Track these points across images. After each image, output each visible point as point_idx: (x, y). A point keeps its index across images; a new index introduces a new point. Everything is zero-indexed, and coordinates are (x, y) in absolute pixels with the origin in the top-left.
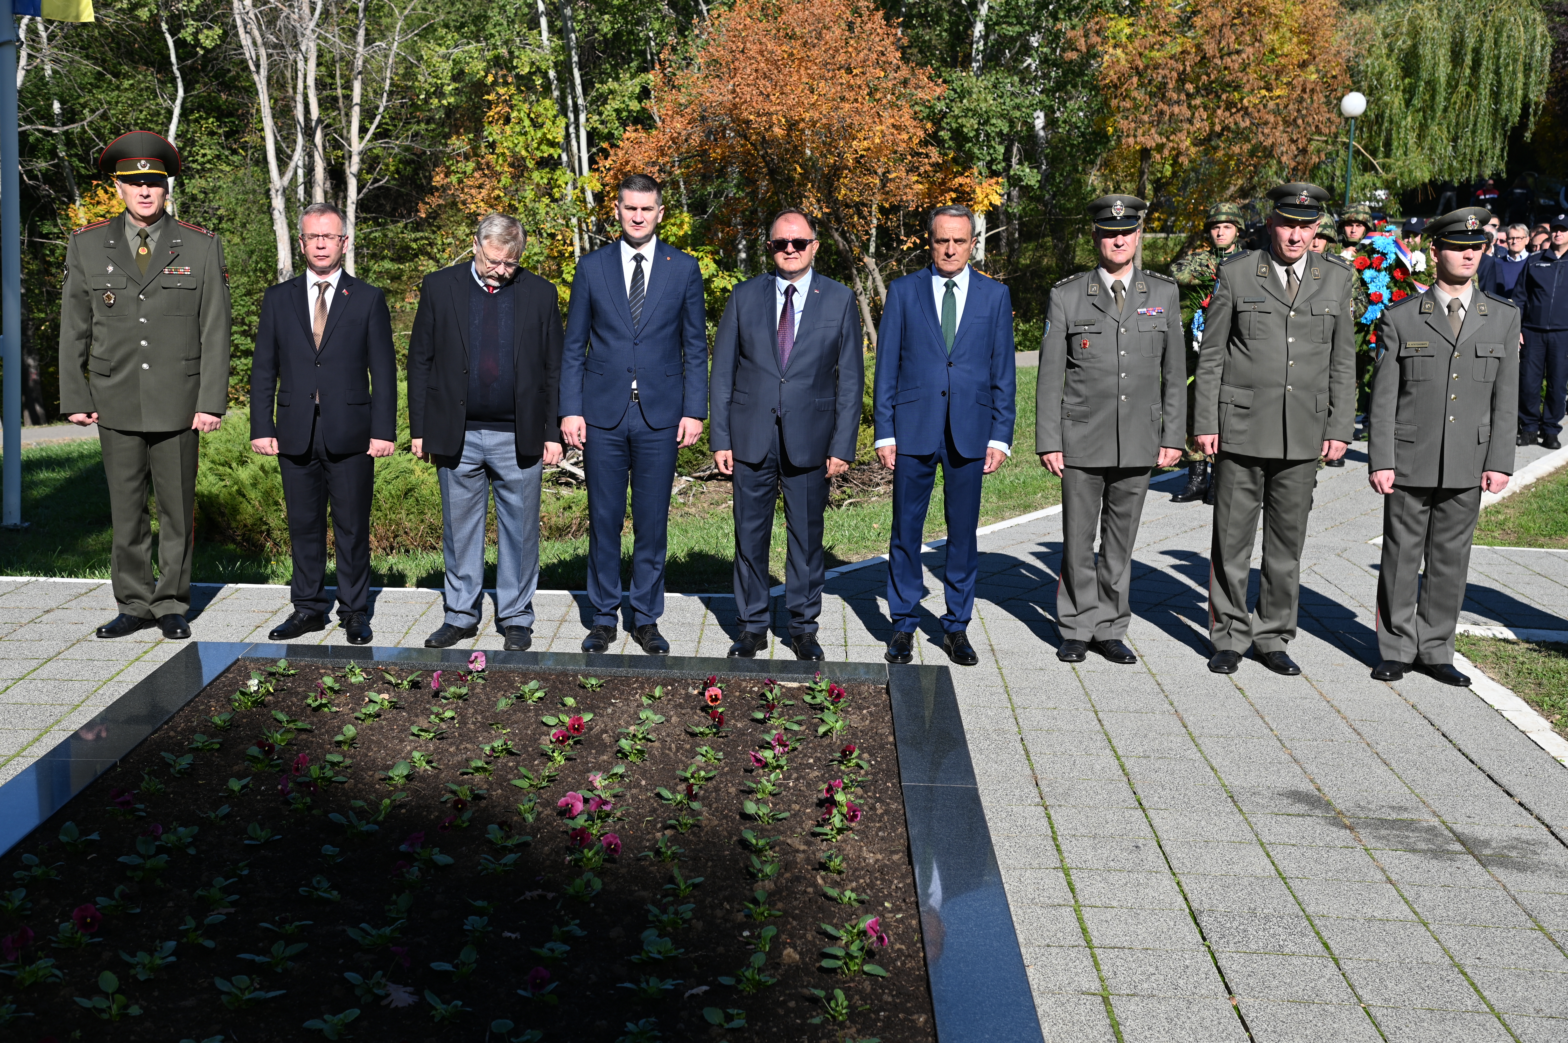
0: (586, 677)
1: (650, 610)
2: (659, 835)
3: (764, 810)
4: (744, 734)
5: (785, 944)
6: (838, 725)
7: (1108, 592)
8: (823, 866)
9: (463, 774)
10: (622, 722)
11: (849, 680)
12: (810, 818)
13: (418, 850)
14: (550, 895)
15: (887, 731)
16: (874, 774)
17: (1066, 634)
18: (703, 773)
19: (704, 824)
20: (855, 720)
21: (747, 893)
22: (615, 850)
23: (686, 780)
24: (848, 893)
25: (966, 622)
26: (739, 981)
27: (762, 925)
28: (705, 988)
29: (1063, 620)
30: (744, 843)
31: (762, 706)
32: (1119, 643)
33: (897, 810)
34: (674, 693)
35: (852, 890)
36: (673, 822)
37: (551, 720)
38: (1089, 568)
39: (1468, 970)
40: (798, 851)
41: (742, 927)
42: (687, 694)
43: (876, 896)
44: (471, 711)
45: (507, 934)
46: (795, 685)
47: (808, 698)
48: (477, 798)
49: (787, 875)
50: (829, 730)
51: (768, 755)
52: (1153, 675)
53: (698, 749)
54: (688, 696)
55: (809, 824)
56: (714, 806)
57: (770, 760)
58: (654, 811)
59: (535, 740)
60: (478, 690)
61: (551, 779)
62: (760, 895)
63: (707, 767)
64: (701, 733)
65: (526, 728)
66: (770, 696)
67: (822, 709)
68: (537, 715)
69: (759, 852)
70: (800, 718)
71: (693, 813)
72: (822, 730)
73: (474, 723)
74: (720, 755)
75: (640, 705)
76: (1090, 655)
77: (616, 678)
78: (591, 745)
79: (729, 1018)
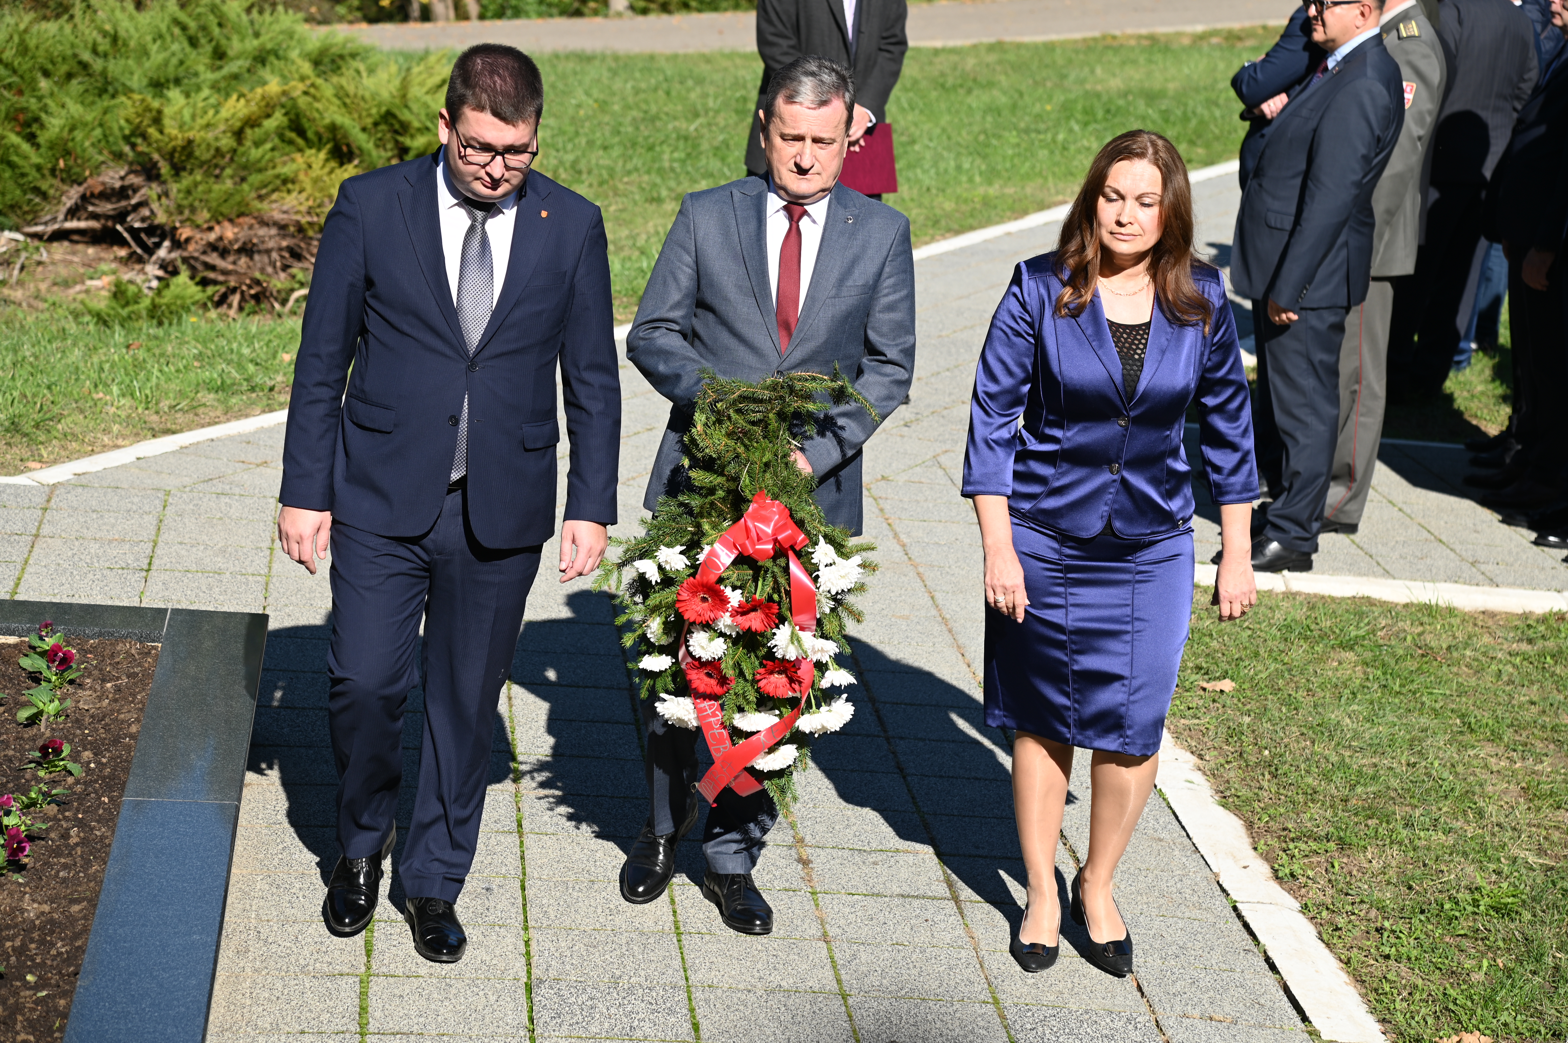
6: (52, 708)
16: (87, 784)
20: (86, 698)
33: (102, 839)
43: (19, 966)
46: (12, 640)
50: (37, 716)
72: (23, 714)
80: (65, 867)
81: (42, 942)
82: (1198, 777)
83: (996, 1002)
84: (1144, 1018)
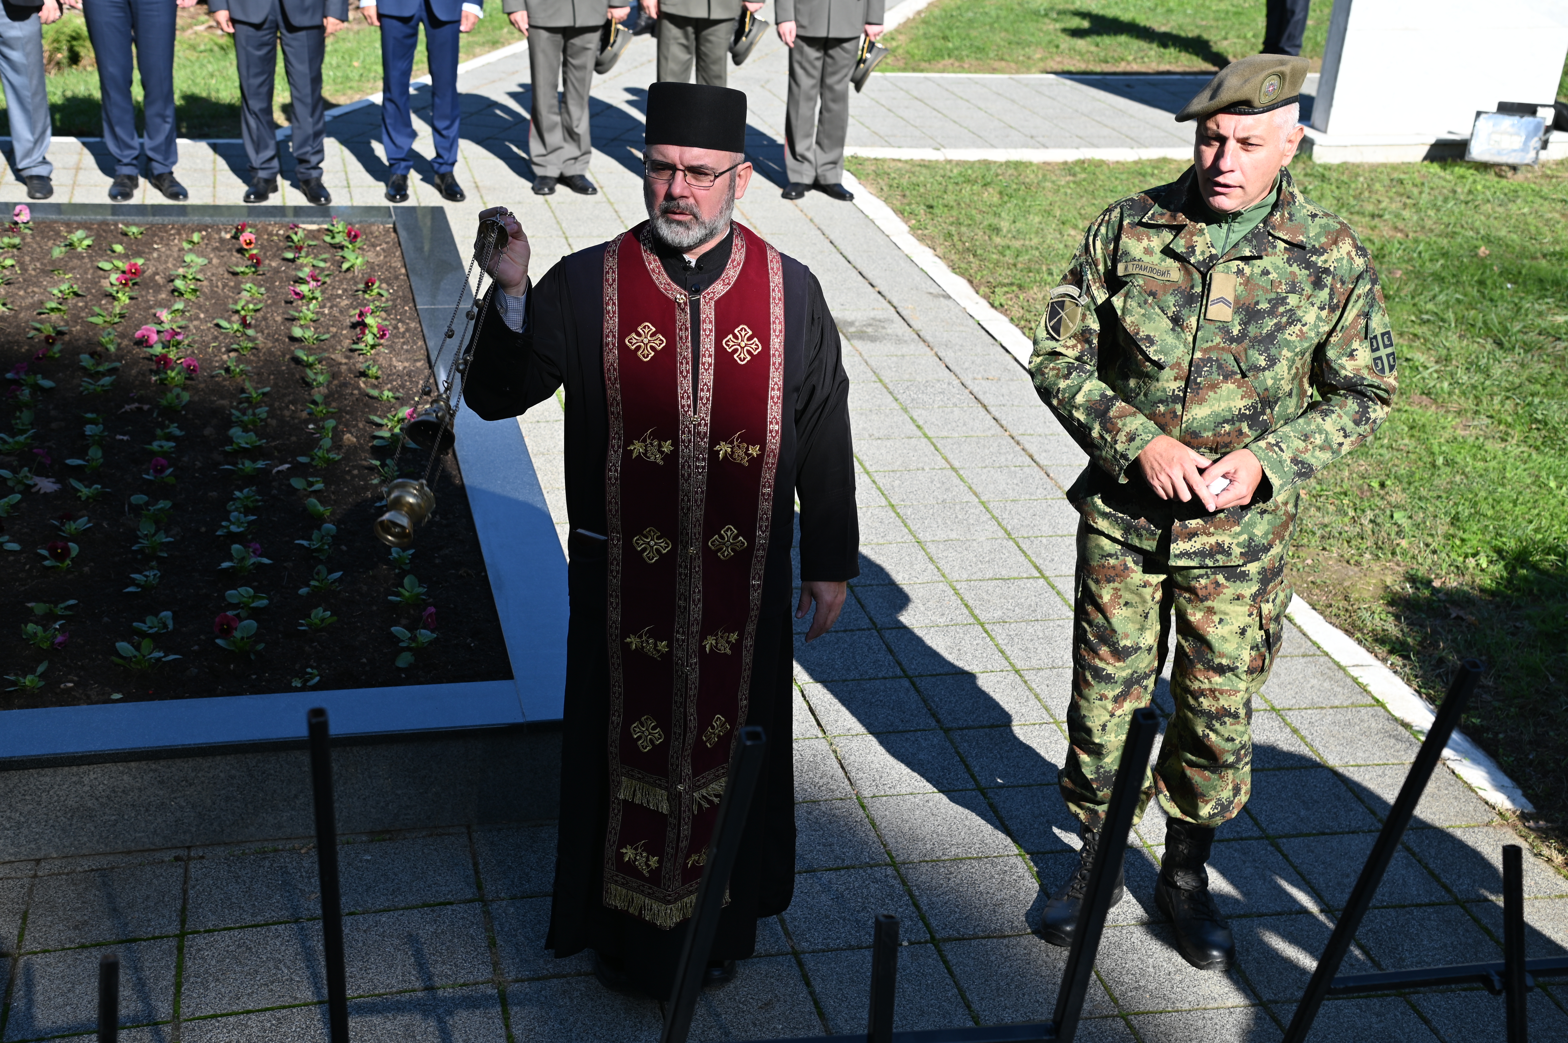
0: (127, 225)
1: (166, 159)
2: (225, 357)
3: (309, 334)
4: (278, 272)
5: (343, 432)
6: (359, 261)
7: (571, 134)
8: (363, 374)
9: (40, 314)
10: (170, 265)
11: (360, 222)
12: (347, 338)
13: (24, 377)
14: (146, 407)
15: (399, 265)
16: (394, 300)
17: (538, 171)
18: (251, 306)
19: (261, 346)
20: (371, 256)
21: (307, 397)
22: (194, 370)
23: (237, 312)
24: (386, 393)
25: (453, 164)
26: (313, 459)
27: (323, 419)
28: (287, 466)
29: (535, 160)
30: (297, 361)
31: (290, 247)
32: (582, 177)
33: (416, 329)
34: (209, 237)
35: (389, 390)
36: (235, 346)
37: (107, 266)
38: (555, 113)
40: (341, 364)
41: (307, 422)
42: (221, 238)
43: (407, 394)
44: (27, 259)
45: (119, 437)
46: (314, 227)
47: (328, 239)
48: (60, 333)
49: (336, 382)
50: (352, 266)
51: (304, 289)
52: (611, 204)
53: (243, 286)
54: (222, 241)
55: (347, 343)
56: (266, 332)
57: (306, 293)
58: (215, 338)
59: (95, 283)
60: (28, 240)
61: (122, 316)
62: (318, 398)
63: (252, 300)
64: (242, 272)
65: (86, 273)
66: (295, 238)
67: (342, 247)
68: (92, 261)
69: (310, 366)
70: (324, 256)
71: (250, 339)
72: (345, 266)
73: (34, 270)
74: (263, 290)
75: (181, 250)
76: (559, 188)
77: (153, 225)
78: (147, 287)
79: (311, 484)
80: (404, 343)
81: (411, 382)
82: (937, 259)
83: (881, 381)
84: (956, 382)
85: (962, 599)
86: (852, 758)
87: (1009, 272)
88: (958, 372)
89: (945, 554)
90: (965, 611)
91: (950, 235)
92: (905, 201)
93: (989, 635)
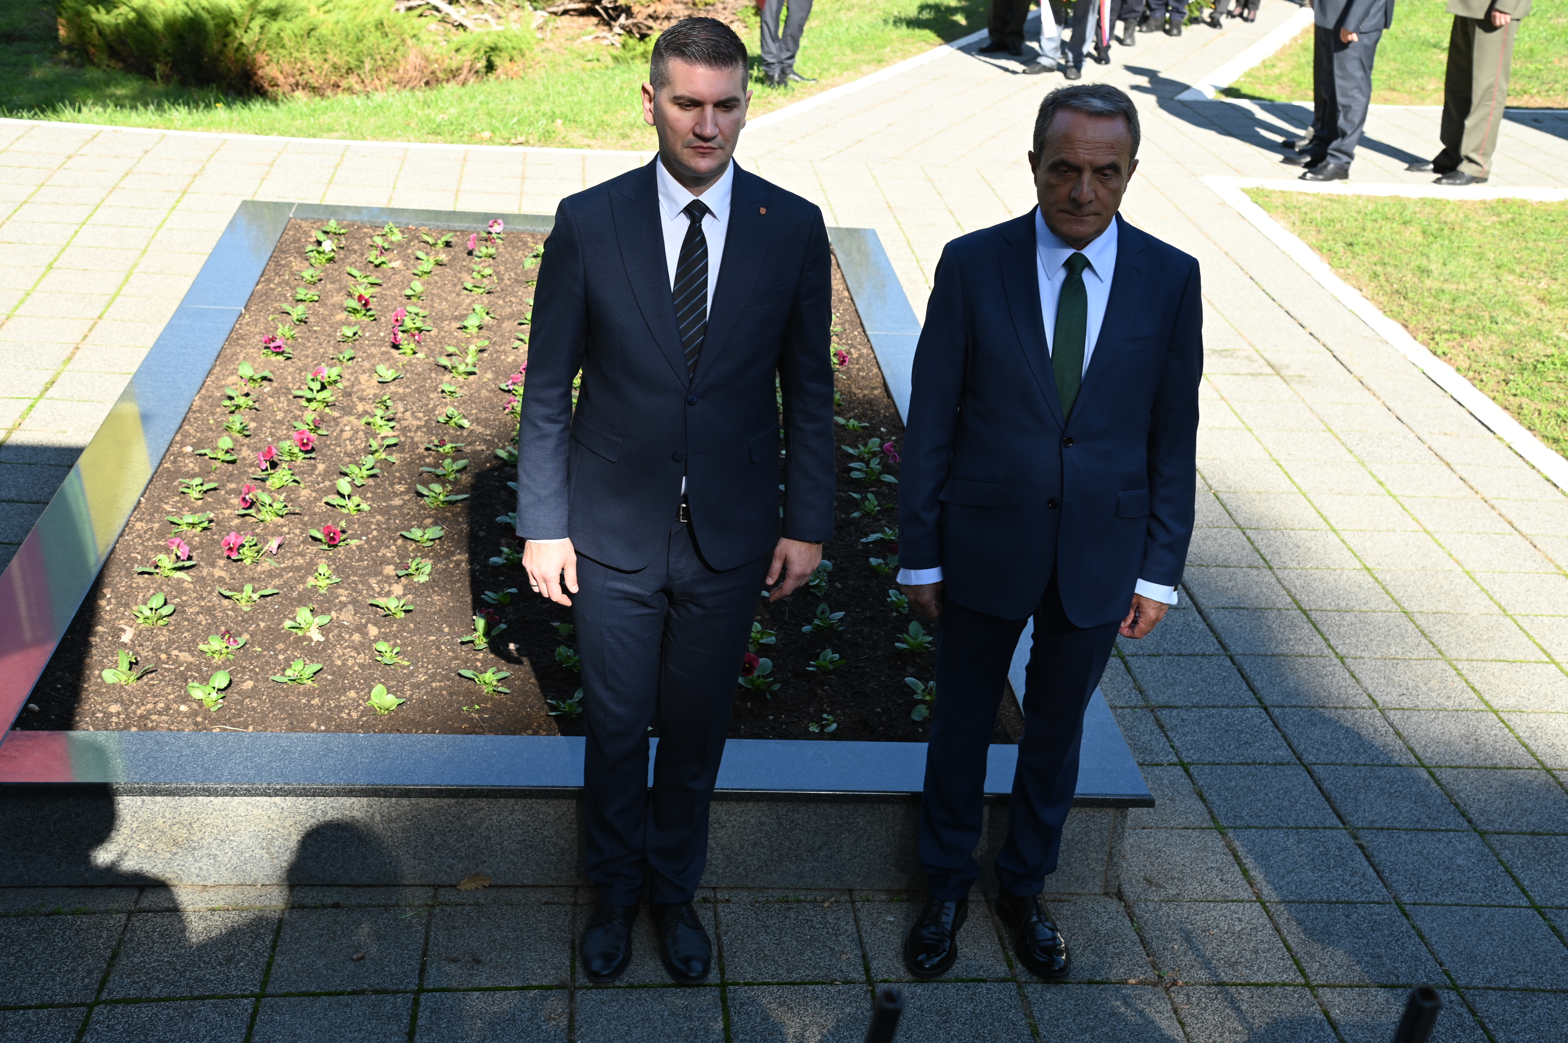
9: (521, 324)
15: (841, 288)
16: (843, 325)
24: (852, 422)
33: (868, 355)
35: (854, 419)
39: (1282, 463)
43: (872, 423)
44: (502, 268)
60: (501, 250)
73: (510, 279)
80: (859, 370)
81: (872, 410)
83: (1330, 430)
84: (1411, 436)
85: (1466, 681)
86: (1382, 855)
87: (1448, 318)
88: (1412, 425)
89: (1437, 627)
90: (1473, 695)
91: (1376, 275)
92: (1321, 237)
93: (1507, 726)
